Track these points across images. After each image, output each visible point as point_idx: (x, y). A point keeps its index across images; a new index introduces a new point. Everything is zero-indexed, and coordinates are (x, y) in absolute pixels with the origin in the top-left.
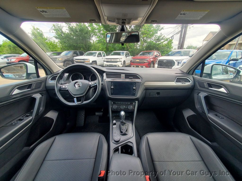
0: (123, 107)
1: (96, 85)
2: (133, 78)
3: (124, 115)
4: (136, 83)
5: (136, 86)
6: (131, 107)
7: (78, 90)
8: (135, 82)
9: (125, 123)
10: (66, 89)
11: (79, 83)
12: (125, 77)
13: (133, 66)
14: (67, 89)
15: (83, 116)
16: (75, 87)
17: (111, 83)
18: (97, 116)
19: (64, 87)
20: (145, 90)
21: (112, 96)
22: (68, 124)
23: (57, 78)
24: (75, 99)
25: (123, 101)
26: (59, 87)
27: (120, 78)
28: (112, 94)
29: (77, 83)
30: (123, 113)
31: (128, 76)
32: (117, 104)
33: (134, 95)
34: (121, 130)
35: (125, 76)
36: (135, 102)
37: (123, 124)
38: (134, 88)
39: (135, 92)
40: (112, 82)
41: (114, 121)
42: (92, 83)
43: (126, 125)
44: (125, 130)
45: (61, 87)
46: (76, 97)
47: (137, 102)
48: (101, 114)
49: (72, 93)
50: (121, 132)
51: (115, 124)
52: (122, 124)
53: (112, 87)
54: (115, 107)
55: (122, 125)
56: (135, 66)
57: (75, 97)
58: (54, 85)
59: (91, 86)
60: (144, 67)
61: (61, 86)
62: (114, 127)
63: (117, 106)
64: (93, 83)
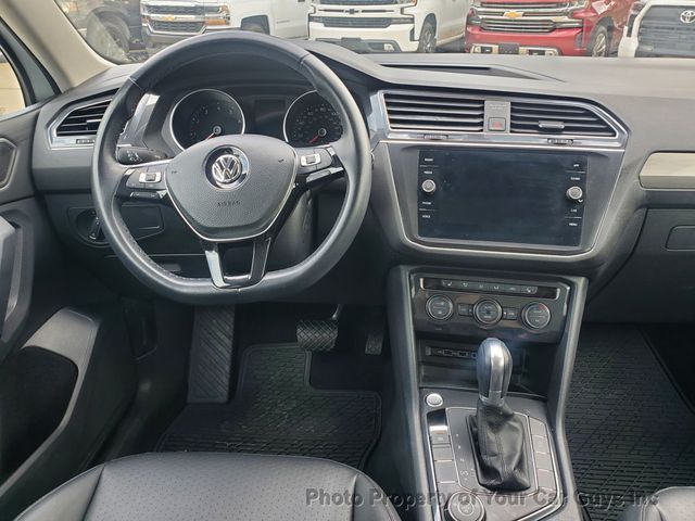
0: (488, 312)
1: (343, 174)
2: (567, 129)
3: (505, 370)
4: (589, 159)
5: (583, 178)
6: (541, 316)
7: (228, 202)
8: (582, 157)
9: (508, 417)
10: (154, 190)
11: (234, 158)
12: (512, 118)
13: (483, 50)
14: (162, 194)
15: (221, 342)
16: (213, 182)
17: (421, 161)
18: (306, 347)
19: (143, 178)
20: (641, 207)
21: (422, 239)
22: (145, 387)
23: (104, 122)
24: (213, 258)
25: (492, 276)
26: (117, 178)
27: (481, 124)
28: (426, 229)
29: (221, 158)
30: (497, 353)
31: (528, 110)
32: (449, 289)
33: (572, 237)
34: (484, 458)
35: (512, 111)
36: (572, 284)
37: (499, 419)
38: (575, 192)
39: (579, 222)
40: (424, 151)
41: (434, 399)
42: (313, 158)
43: (515, 429)
44: (510, 458)
45: (125, 178)
46: (220, 244)
47: (581, 282)
48: (326, 336)
49: (192, 220)
50: (487, 471)
51: (438, 416)
52: (492, 419)
53: (429, 186)
54: (441, 309)
55: (491, 424)
56: (495, 48)
57: (210, 246)
58: (87, 164)
59: (310, 179)
60: (548, 50)
61: (128, 173)
62: (440, 433)
63: (451, 305)
64: (318, 161)
